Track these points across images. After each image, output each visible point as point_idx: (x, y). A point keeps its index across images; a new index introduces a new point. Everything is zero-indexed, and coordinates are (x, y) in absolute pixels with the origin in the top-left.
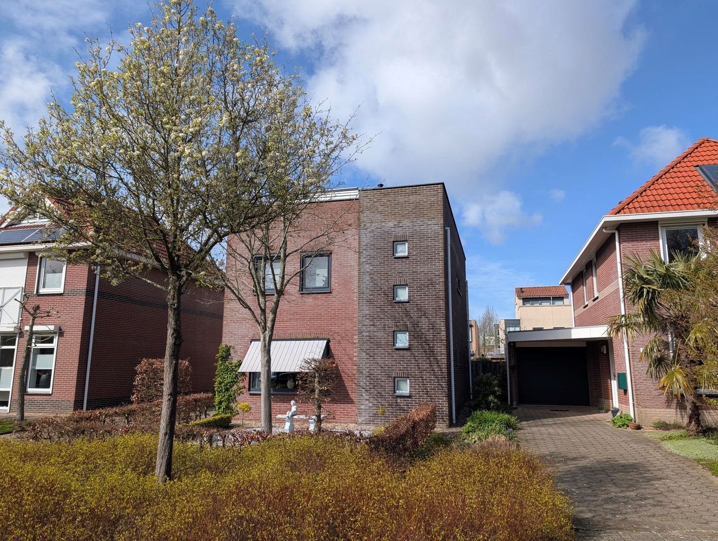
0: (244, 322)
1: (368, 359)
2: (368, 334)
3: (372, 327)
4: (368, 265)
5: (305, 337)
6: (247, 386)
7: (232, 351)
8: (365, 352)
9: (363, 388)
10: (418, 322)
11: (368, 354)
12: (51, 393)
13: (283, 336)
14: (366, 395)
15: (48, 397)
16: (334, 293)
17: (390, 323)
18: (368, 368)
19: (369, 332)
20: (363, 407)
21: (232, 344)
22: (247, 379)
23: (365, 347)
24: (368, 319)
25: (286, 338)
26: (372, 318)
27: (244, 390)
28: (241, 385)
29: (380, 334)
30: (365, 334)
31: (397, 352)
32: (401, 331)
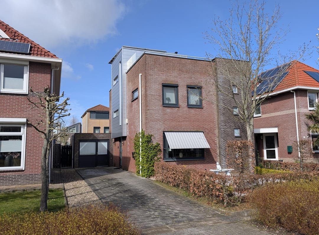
0: (158, 121)
1: (224, 141)
2: (223, 130)
3: (225, 127)
4: (222, 96)
5: (192, 131)
6: (162, 157)
7: (152, 138)
8: (223, 138)
9: (223, 156)
10: (244, 125)
11: (224, 139)
12: (24, 169)
13: (180, 130)
14: (224, 159)
15: (20, 173)
16: (204, 108)
17: (232, 124)
18: (224, 146)
19: (224, 129)
20: (223, 165)
21: (152, 133)
22: (162, 153)
23: (223, 136)
24: (223, 122)
25: (182, 131)
26: (225, 122)
27: (161, 159)
28: (159, 156)
29: (228, 130)
30: (222, 130)
31: (236, 138)
32: (237, 129)
